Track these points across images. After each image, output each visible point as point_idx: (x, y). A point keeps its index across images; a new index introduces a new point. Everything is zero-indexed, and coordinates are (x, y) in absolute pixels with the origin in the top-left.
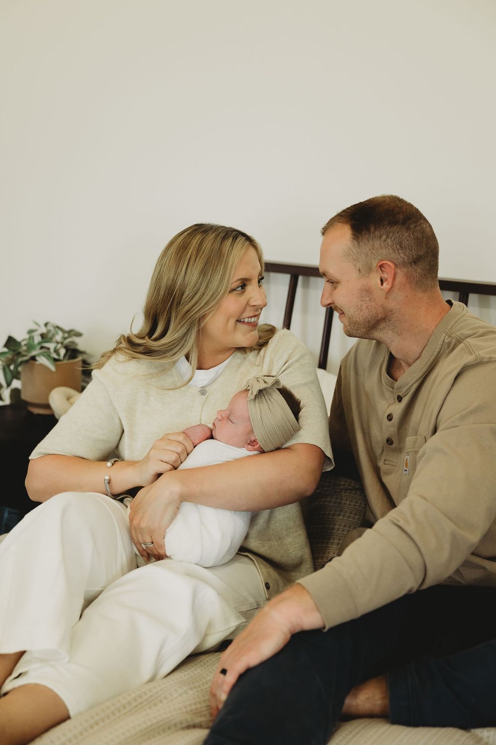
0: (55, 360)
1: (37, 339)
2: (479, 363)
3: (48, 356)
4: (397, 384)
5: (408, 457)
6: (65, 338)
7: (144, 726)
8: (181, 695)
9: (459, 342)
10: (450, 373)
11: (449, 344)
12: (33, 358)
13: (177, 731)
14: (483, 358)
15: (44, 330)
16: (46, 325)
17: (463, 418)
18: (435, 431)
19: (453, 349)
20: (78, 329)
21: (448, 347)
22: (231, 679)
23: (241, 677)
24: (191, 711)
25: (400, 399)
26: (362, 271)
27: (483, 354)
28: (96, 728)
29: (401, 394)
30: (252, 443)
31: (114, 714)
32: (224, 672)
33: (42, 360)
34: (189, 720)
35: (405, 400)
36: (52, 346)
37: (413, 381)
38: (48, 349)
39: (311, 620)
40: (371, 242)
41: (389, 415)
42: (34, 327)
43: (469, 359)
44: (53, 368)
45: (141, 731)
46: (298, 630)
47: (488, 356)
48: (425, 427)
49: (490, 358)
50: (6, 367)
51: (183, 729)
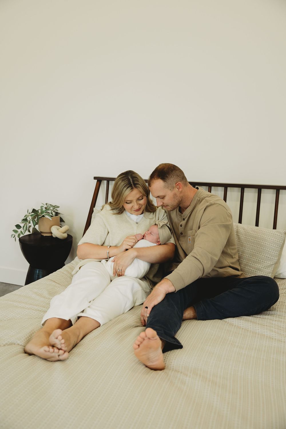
0: (52, 216)
1: (44, 209)
2: (211, 205)
3: (49, 215)
4: (182, 215)
5: (190, 237)
6: (54, 209)
7: (124, 327)
8: (131, 318)
9: (203, 199)
10: (202, 209)
11: (199, 200)
12: (43, 216)
13: (133, 328)
14: (212, 203)
15: (46, 206)
16: (46, 204)
17: (208, 222)
18: (199, 228)
19: (201, 202)
20: (58, 205)
21: (199, 202)
22: (150, 309)
23: (153, 308)
24: (136, 321)
25: (184, 219)
26: (171, 189)
27: (212, 202)
28: (108, 329)
29: (184, 218)
30: (158, 242)
31: (112, 325)
32: (147, 308)
33: (47, 217)
34: (136, 324)
35: (186, 220)
36: (50, 211)
37: (188, 213)
38: (49, 212)
39: (171, 289)
40: (170, 180)
41: (181, 225)
42: (42, 205)
43: (208, 204)
44: (51, 219)
45: (123, 328)
46: (167, 293)
47: (214, 202)
48: (195, 227)
49: (214, 203)
50: (33, 220)
51: (134, 327)
